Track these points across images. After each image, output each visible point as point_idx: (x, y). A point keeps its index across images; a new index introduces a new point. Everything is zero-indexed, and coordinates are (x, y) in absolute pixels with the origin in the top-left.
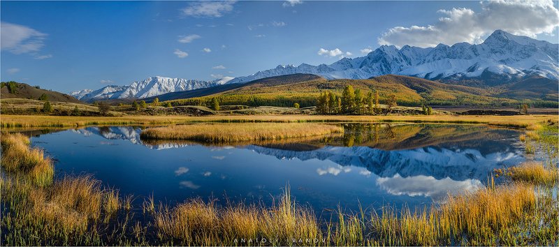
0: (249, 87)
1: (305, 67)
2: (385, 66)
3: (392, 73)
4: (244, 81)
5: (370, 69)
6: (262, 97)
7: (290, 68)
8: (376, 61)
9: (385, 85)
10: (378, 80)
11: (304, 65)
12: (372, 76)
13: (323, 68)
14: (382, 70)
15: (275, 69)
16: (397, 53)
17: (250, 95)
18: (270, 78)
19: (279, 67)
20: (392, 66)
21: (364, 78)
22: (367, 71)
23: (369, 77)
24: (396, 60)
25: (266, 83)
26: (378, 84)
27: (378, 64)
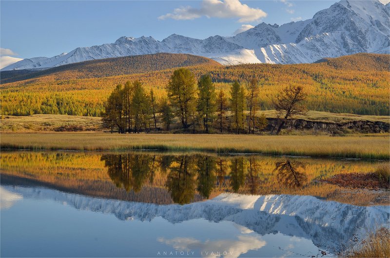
0: (52, 78)
1: (178, 42)
2: (353, 38)
3: (370, 51)
4: (44, 66)
5: (318, 45)
6: (75, 98)
7: (144, 41)
8: (331, 28)
9: (351, 73)
10: (334, 64)
11: (175, 36)
12: (322, 57)
13: (217, 43)
14: (345, 45)
15: (114, 45)
16: (379, 11)
17: (48, 94)
18: (100, 61)
19: (122, 41)
20: (369, 37)
21: (305, 61)
22: (313, 47)
23: (316, 59)
24: (378, 24)
25: (90, 70)
26: (334, 72)
27: (337, 34)
